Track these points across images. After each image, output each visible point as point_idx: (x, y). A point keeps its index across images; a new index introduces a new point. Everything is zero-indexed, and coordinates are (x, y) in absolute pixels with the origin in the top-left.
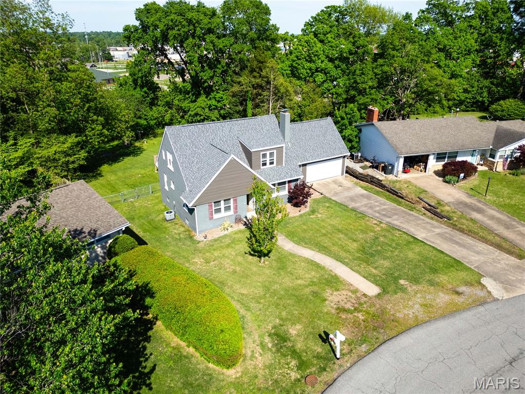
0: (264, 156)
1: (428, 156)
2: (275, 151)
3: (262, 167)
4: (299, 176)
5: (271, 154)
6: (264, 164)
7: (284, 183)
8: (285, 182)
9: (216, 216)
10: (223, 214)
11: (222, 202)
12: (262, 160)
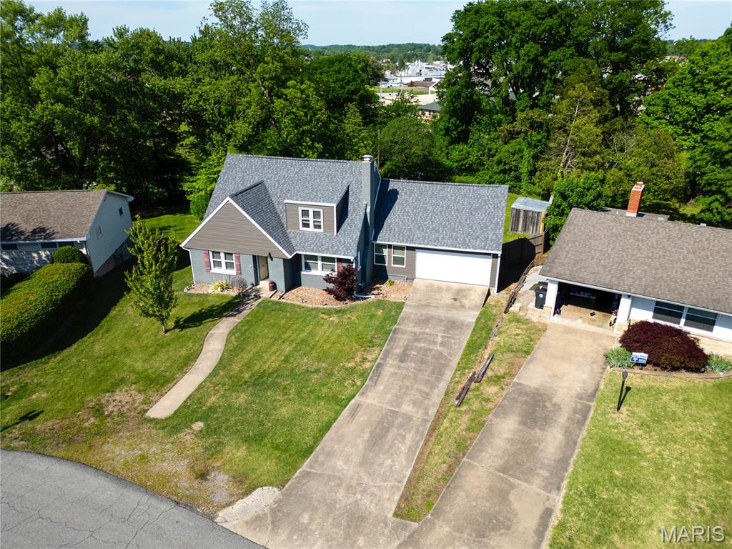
0: (305, 213)
1: (620, 296)
2: (321, 210)
3: (302, 228)
4: (347, 255)
5: (316, 214)
6: (306, 225)
7: (332, 260)
8: (334, 258)
9: (215, 270)
10: (223, 270)
11: (222, 255)
12: (301, 219)
